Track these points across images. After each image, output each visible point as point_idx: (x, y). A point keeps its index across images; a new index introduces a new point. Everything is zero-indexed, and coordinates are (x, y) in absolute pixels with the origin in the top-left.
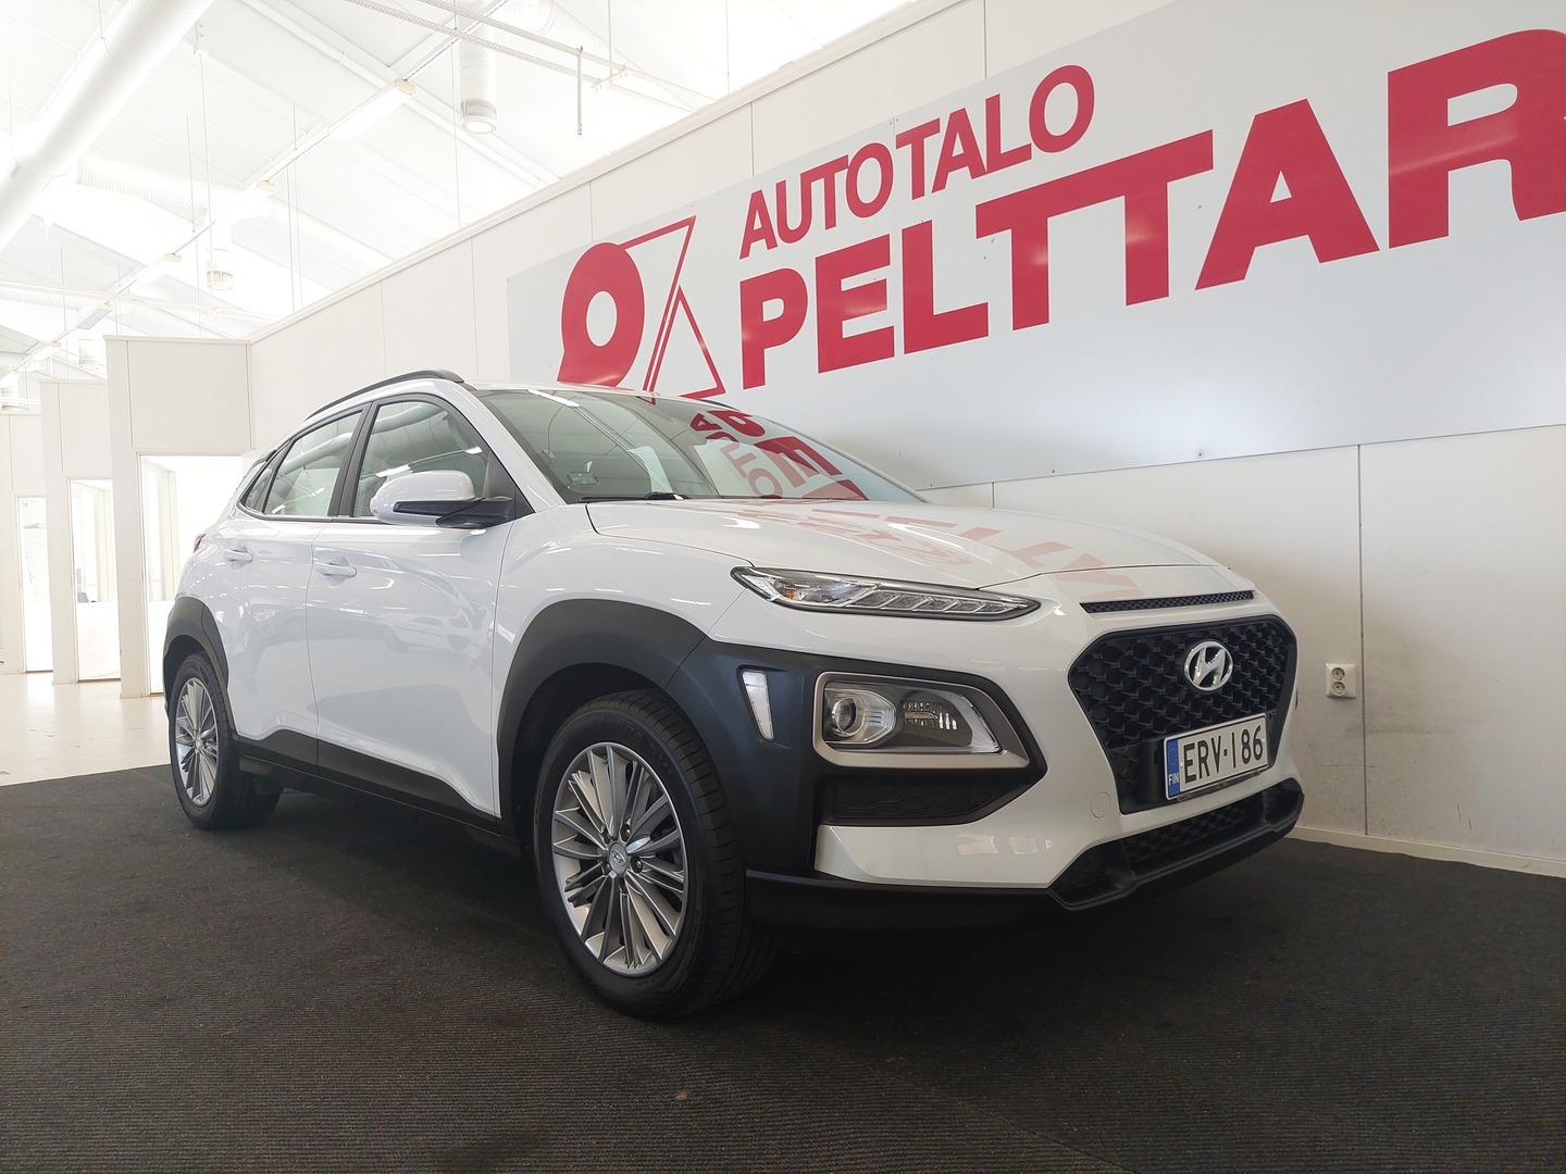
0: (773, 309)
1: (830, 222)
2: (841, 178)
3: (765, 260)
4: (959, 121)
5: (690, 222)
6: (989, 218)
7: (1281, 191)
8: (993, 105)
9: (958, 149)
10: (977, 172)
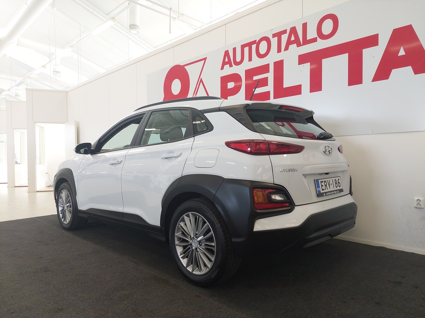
0: (231, 85)
1: (250, 59)
2: (254, 47)
3: (228, 71)
4: (293, 30)
5: (205, 59)
6: (303, 59)
7: (402, 53)
8: (305, 26)
9: (293, 38)
10: (299, 45)
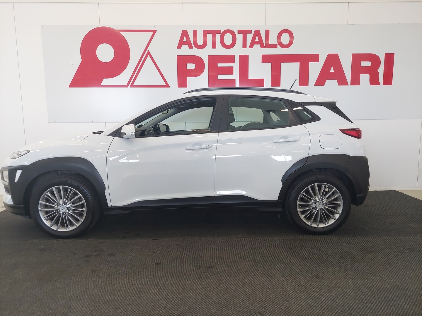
0: (191, 66)
1: (214, 46)
2: (218, 36)
4: (257, 33)
5: (154, 32)
6: (265, 59)
7: (332, 70)
8: (267, 32)
9: (257, 39)
10: (262, 46)
